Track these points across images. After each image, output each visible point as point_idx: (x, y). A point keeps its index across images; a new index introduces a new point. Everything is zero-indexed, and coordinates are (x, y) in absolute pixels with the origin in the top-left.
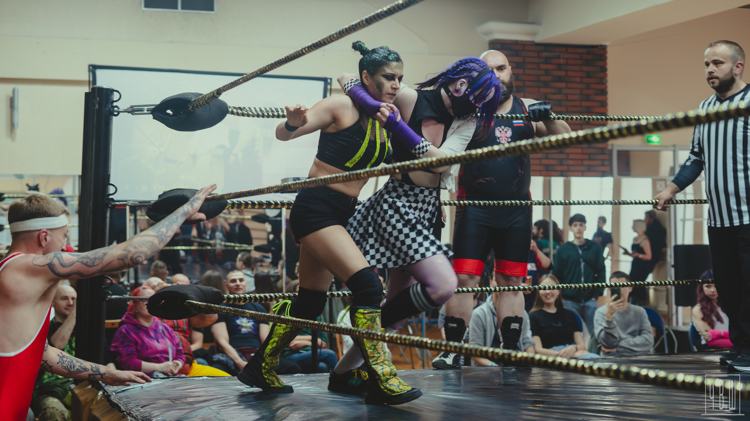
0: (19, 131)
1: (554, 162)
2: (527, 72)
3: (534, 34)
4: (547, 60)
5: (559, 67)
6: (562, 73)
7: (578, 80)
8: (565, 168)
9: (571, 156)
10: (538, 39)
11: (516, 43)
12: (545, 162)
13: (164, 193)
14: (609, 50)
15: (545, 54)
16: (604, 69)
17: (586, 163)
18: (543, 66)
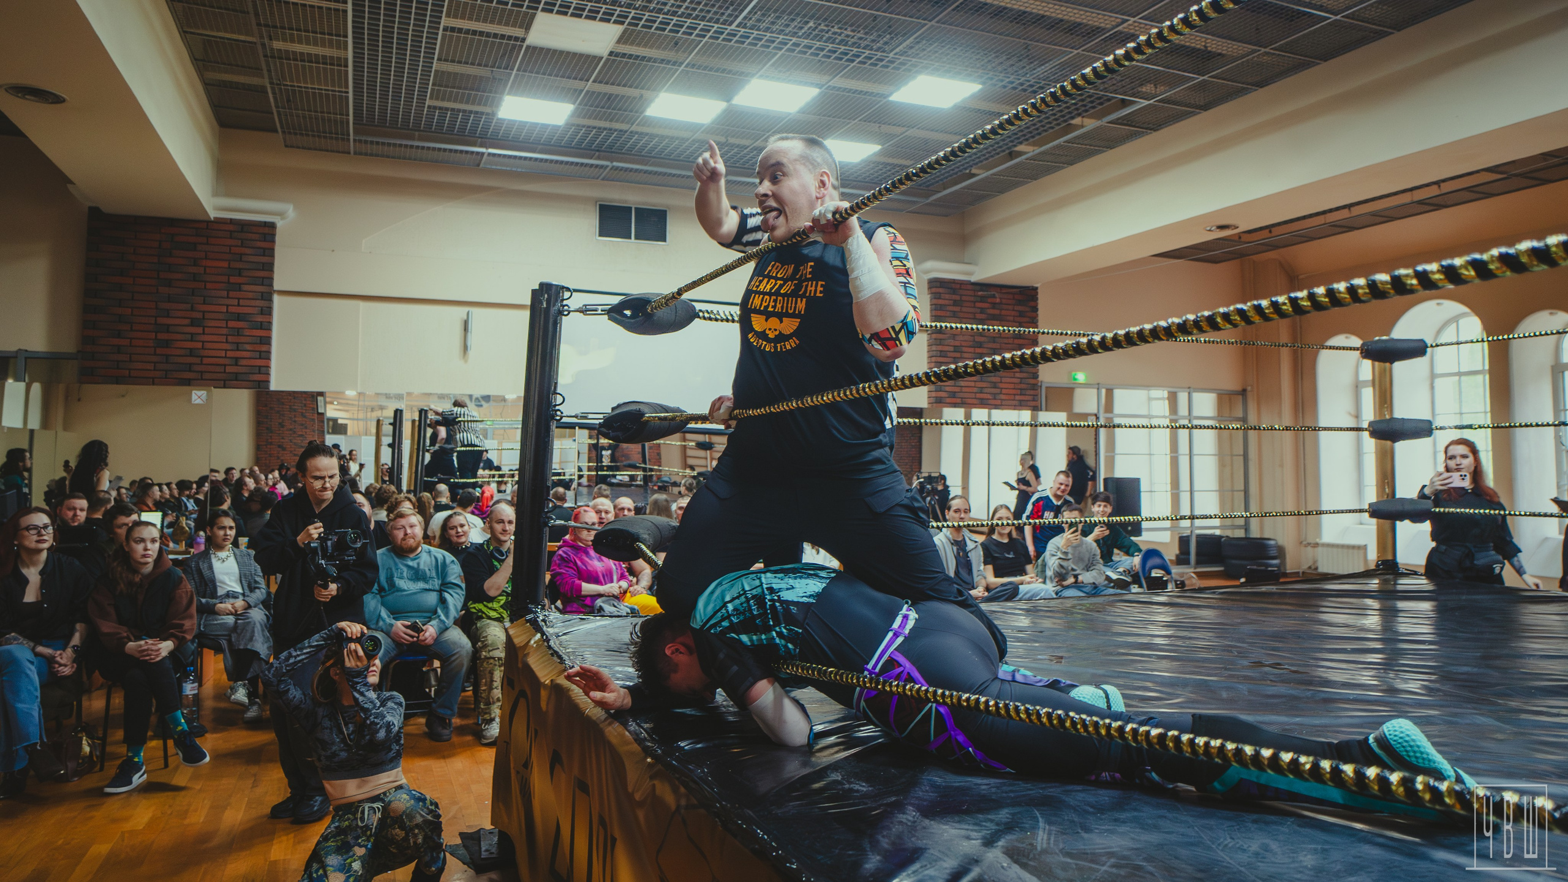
0: (471, 353)
1: (989, 396)
2: (964, 309)
3: (971, 274)
4: (983, 299)
5: (994, 305)
6: (997, 312)
7: (1011, 318)
8: (999, 402)
9: (1004, 391)
10: (974, 279)
11: (954, 281)
12: (978, 395)
13: (619, 406)
14: (1039, 291)
15: (980, 293)
16: (1035, 309)
17: (1017, 397)
18: (979, 305)
